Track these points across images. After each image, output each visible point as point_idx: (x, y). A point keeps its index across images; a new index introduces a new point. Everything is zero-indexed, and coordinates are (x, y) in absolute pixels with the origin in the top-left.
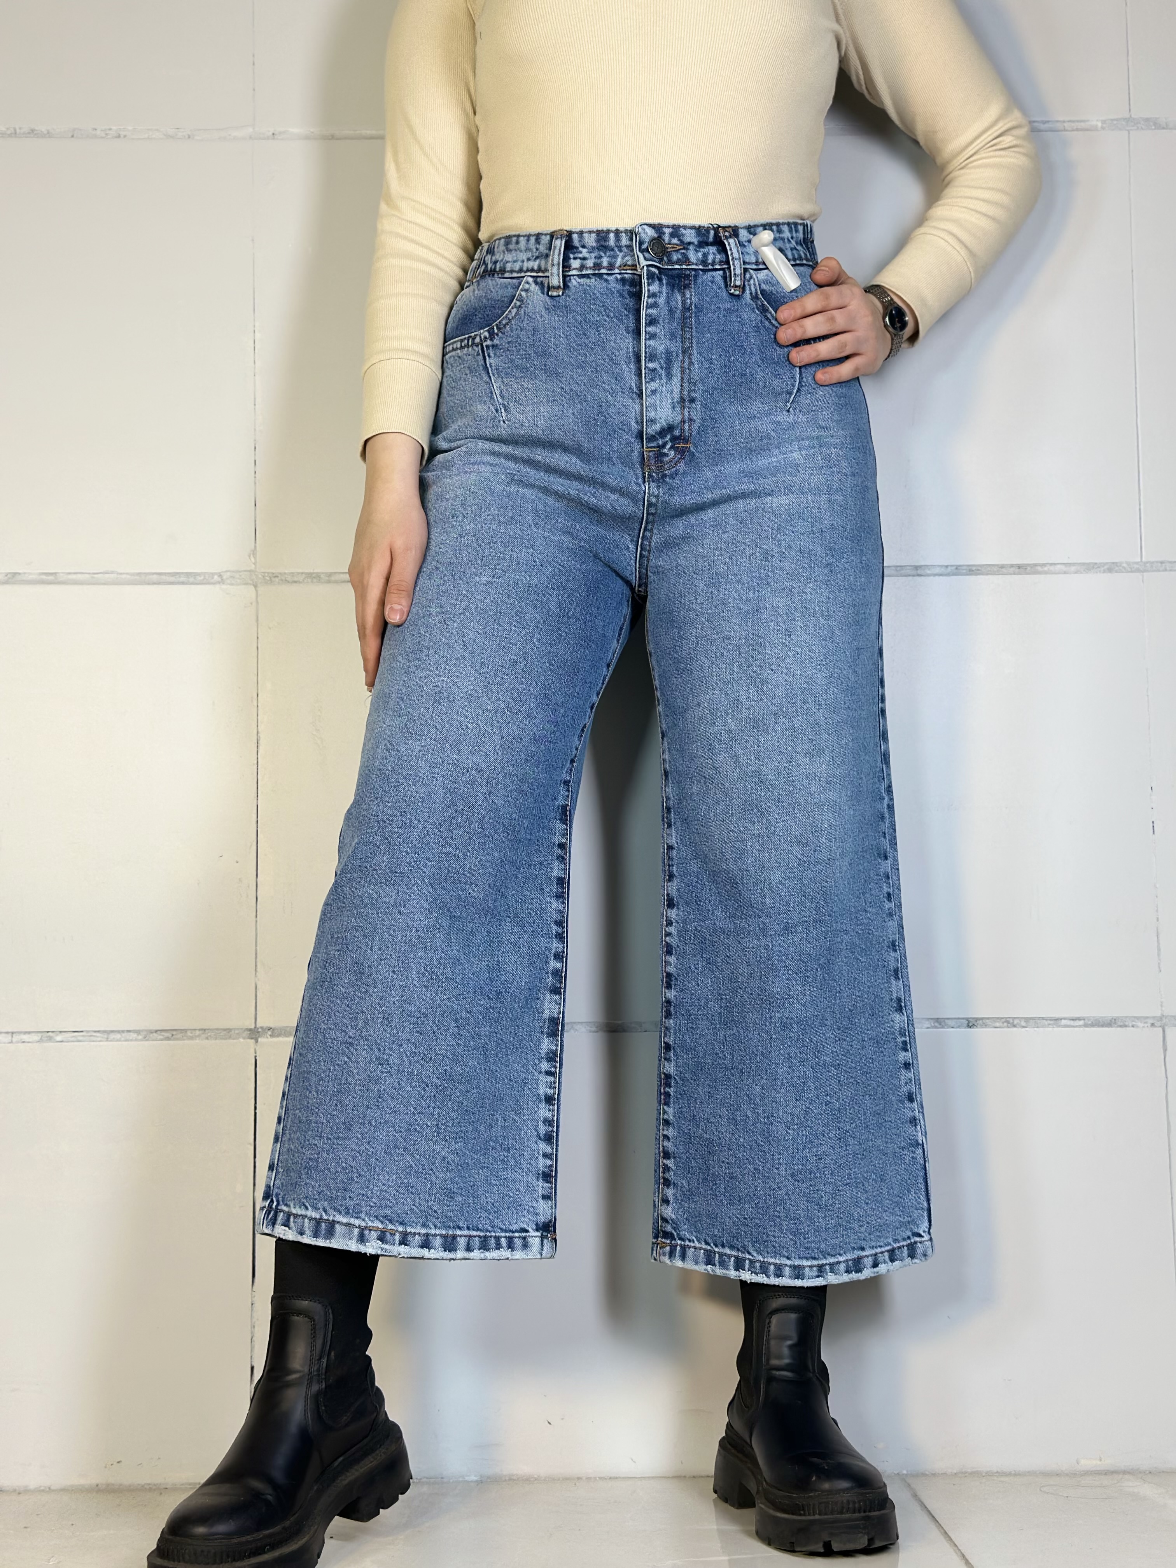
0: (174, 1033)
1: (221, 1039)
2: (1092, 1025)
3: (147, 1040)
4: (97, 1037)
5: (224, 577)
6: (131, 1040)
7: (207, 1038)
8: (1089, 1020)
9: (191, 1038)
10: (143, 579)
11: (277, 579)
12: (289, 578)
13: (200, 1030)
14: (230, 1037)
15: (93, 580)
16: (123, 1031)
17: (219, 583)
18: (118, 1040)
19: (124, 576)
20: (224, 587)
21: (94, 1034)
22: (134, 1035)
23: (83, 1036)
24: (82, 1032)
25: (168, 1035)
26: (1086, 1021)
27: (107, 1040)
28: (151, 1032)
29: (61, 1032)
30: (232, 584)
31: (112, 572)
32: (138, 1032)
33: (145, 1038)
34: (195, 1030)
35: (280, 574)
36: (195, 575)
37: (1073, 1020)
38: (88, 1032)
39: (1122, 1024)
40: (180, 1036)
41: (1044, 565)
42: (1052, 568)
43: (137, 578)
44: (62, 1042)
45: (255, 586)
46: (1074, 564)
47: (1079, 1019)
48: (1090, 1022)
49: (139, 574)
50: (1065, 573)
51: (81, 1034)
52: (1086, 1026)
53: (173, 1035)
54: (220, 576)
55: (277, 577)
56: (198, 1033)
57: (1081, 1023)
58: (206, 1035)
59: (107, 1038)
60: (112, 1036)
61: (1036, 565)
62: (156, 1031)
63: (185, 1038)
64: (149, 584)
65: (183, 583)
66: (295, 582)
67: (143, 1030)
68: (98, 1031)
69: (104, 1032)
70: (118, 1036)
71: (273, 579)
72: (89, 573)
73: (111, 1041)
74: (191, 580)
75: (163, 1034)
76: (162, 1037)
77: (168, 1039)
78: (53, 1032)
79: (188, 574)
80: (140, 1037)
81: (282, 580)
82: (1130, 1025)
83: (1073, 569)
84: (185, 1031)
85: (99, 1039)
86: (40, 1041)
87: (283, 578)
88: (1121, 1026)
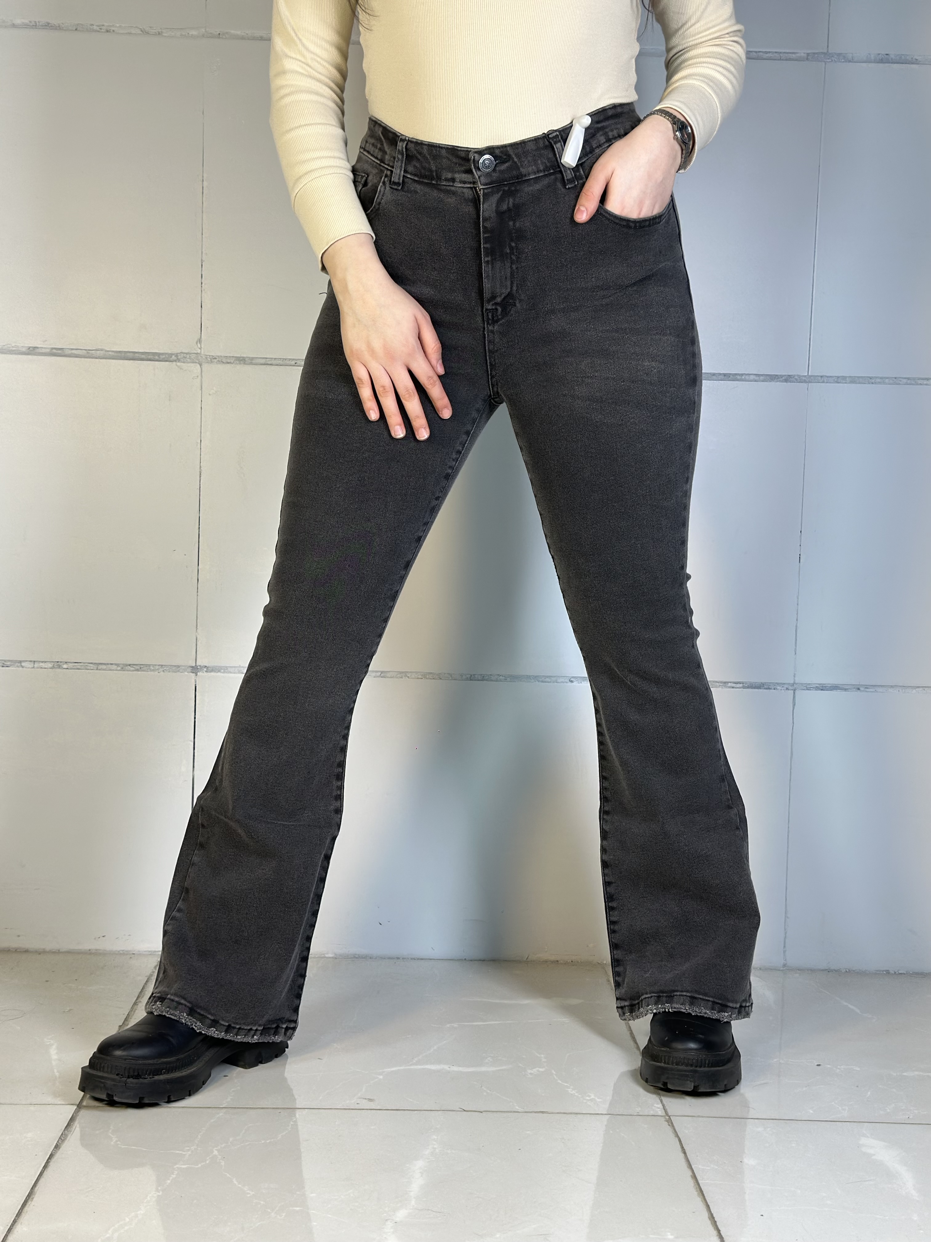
0: (142, 666)
1: (173, 672)
2: (748, 687)
3: (124, 671)
4: (90, 666)
5: (179, 357)
6: (113, 670)
7: (163, 671)
8: (746, 684)
9: (153, 670)
10: (122, 356)
11: (216, 361)
12: (224, 360)
13: (159, 665)
14: (179, 671)
15: (88, 355)
16: (108, 664)
17: (175, 361)
18: (104, 670)
19: (110, 353)
20: (178, 364)
21: (89, 665)
22: (116, 666)
23: (81, 666)
24: (80, 663)
25: (138, 667)
26: (744, 685)
27: (97, 669)
28: (127, 665)
29: (66, 662)
30: (184, 362)
31: (102, 350)
33: (122, 669)
34: (156, 665)
35: (218, 356)
36: (159, 354)
37: (735, 683)
38: (84, 663)
39: (767, 687)
40: (145, 668)
41: (742, 375)
42: (747, 377)
43: (119, 354)
44: (67, 669)
45: (201, 365)
46: (762, 375)
47: (740, 683)
48: (746, 685)
49: (120, 352)
50: (755, 381)
51: (80, 664)
52: (744, 687)
53: (140, 668)
54: (176, 355)
55: (216, 358)
56: (157, 667)
57: (741, 685)
58: (163, 669)
59: (97, 668)
60: (100, 667)
61: (736, 374)
62: (130, 665)
63: (149, 670)
64: (127, 360)
65: (150, 360)
66: (228, 363)
67: (121, 664)
68: (92, 663)
69: (95, 663)
70: (104, 667)
71: (213, 360)
72: (86, 350)
73: (100, 670)
74: (157, 357)
75: (134, 666)
76: (133, 669)
77: (137, 670)
78: (61, 662)
79: (154, 354)
80: (119, 668)
81: (219, 361)
82: (773, 688)
83: (762, 378)
84: (149, 665)
85: (92, 668)
86: (53, 668)
87: (220, 360)
88: (766, 689)
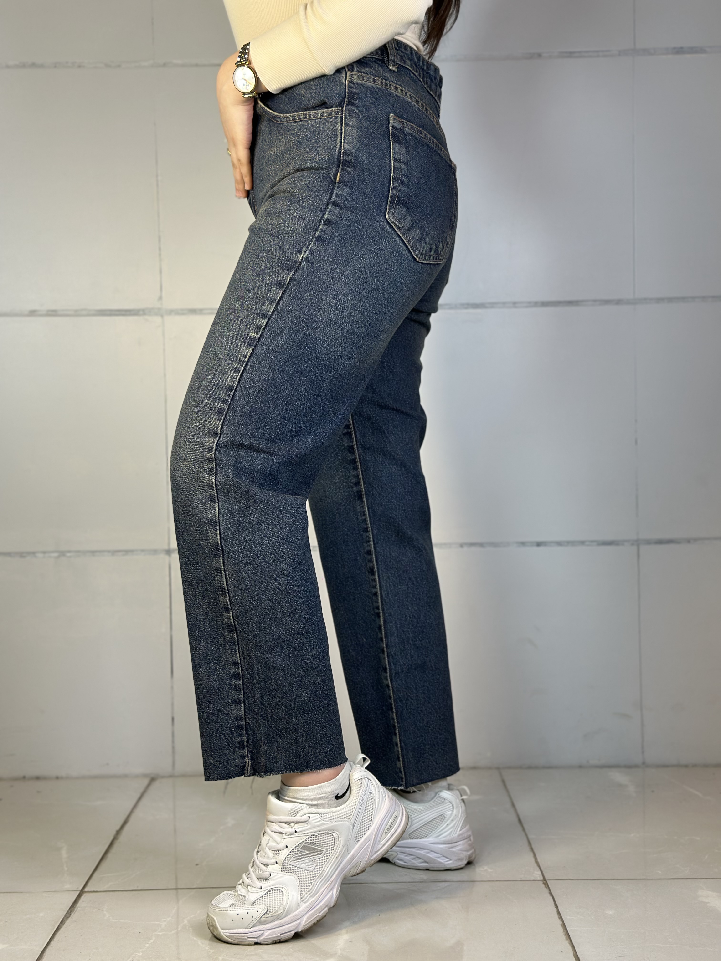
0: (128, 552)
1: (152, 555)
2: (601, 545)
4: (87, 554)
5: (145, 312)
6: (106, 556)
7: (144, 555)
9: (136, 554)
10: (103, 313)
11: (173, 313)
12: (180, 312)
13: (141, 550)
14: (157, 554)
16: (101, 551)
17: (143, 315)
18: (98, 556)
19: (92, 312)
20: (146, 317)
25: (125, 552)
26: (598, 543)
28: (116, 551)
29: (69, 552)
30: (149, 315)
31: (86, 310)
32: (109, 551)
33: (113, 555)
34: (138, 550)
35: (175, 309)
36: (129, 310)
37: (591, 542)
38: (83, 551)
40: (130, 553)
42: (587, 303)
43: (99, 312)
44: (70, 556)
45: (162, 316)
46: (598, 300)
47: (595, 541)
48: (600, 543)
49: (100, 310)
50: (593, 305)
51: (80, 552)
52: (598, 545)
54: (143, 310)
55: (174, 311)
56: (140, 552)
57: (596, 543)
58: (144, 553)
59: (93, 555)
60: (95, 554)
61: (579, 301)
62: (118, 551)
63: (133, 554)
64: (105, 316)
65: (123, 315)
66: (183, 314)
67: (111, 551)
68: (88, 551)
69: (92, 551)
70: (98, 554)
71: (171, 313)
72: (74, 310)
73: (95, 556)
74: (128, 313)
75: (122, 552)
76: (121, 554)
77: (125, 555)
78: (65, 552)
79: (126, 311)
80: (110, 554)
81: (176, 313)
82: (621, 544)
83: (597, 303)
84: (133, 550)
85: (89, 555)
86: (59, 556)
88: (616, 545)
